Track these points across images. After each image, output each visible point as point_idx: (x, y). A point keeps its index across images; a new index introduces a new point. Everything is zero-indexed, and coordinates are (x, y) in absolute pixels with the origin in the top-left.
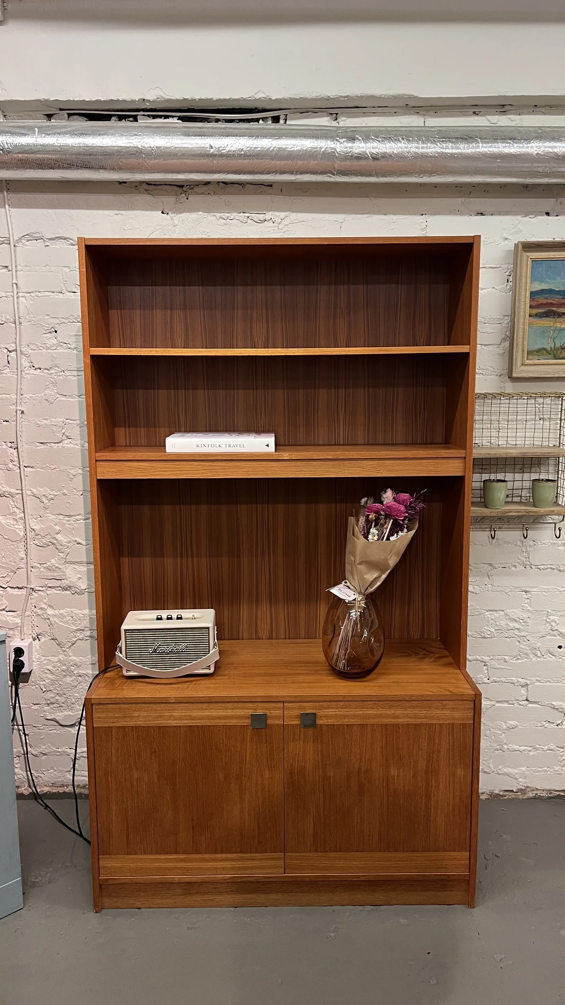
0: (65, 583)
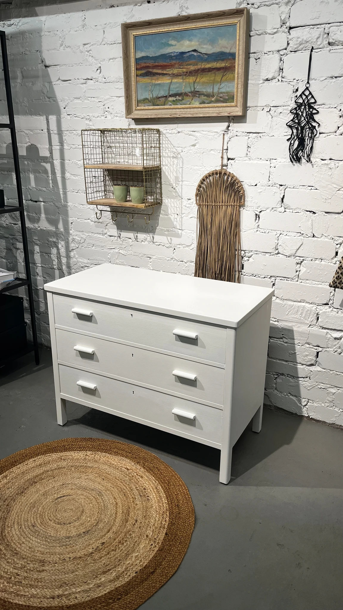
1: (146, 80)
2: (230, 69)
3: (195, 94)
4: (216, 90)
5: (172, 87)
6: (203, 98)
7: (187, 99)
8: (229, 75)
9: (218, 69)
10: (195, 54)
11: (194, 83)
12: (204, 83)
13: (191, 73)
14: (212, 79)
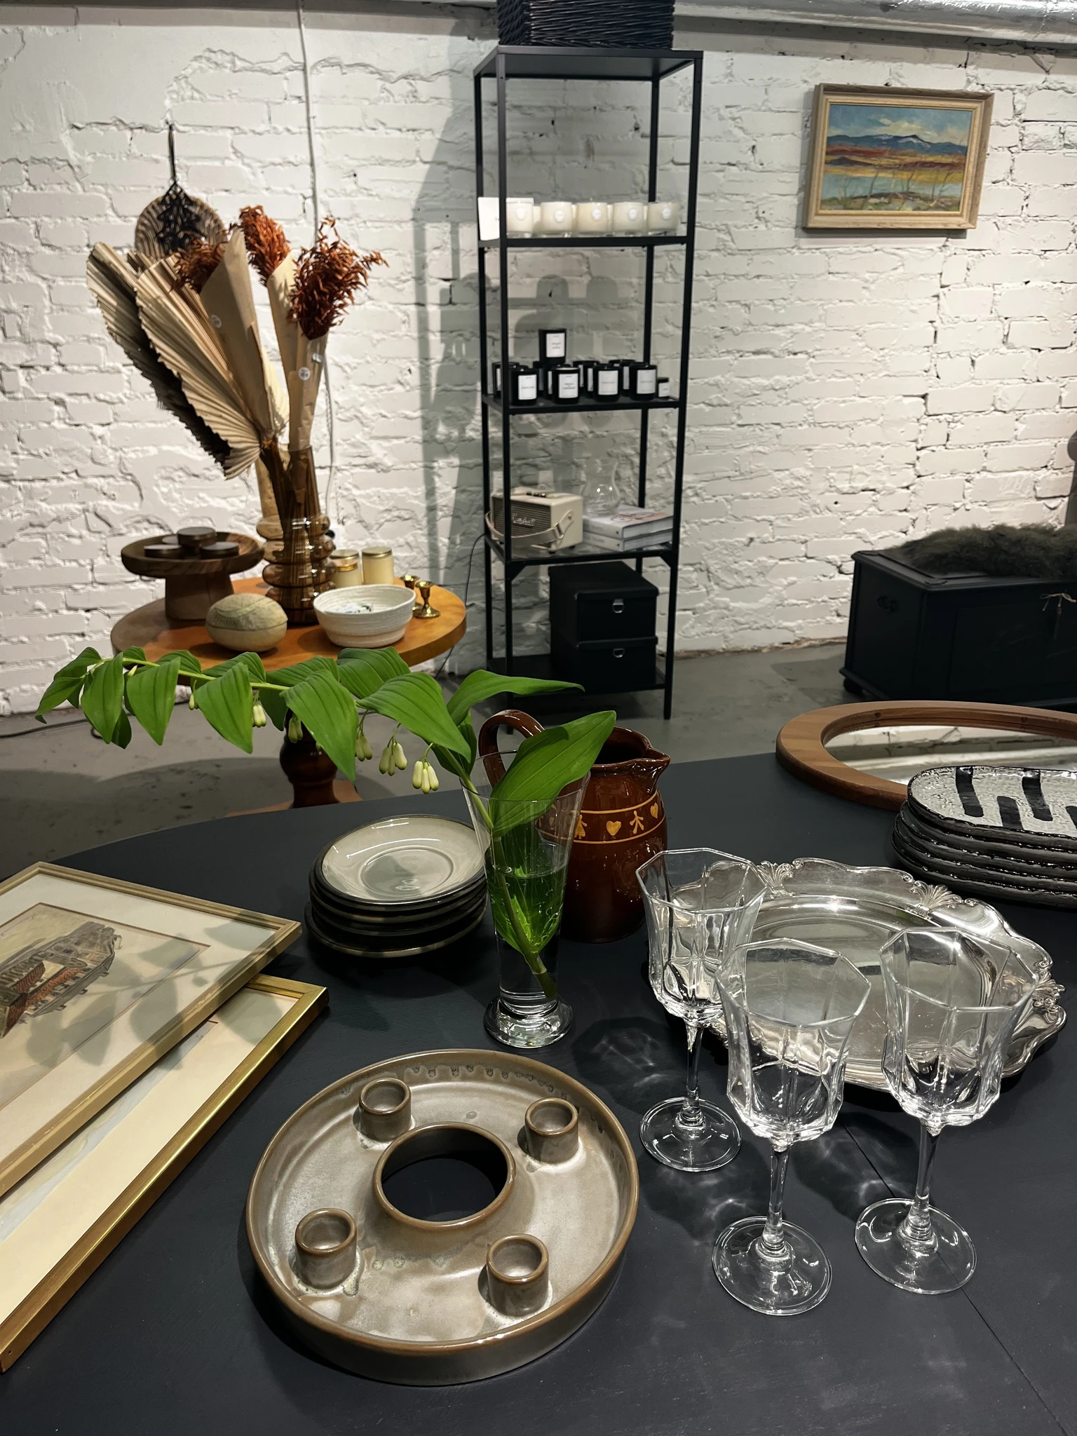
0: (371, 460)
1: (838, 170)
2: (960, 166)
3: (908, 196)
4: (937, 193)
5: (876, 183)
6: (919, 201)
7: (897, 203)
8: (956, 175)
9: (943, 165)
10: (915, 141)
11: (909, 180)
12: (921, 182)
13: (906, 167)
14: (934, 176)
